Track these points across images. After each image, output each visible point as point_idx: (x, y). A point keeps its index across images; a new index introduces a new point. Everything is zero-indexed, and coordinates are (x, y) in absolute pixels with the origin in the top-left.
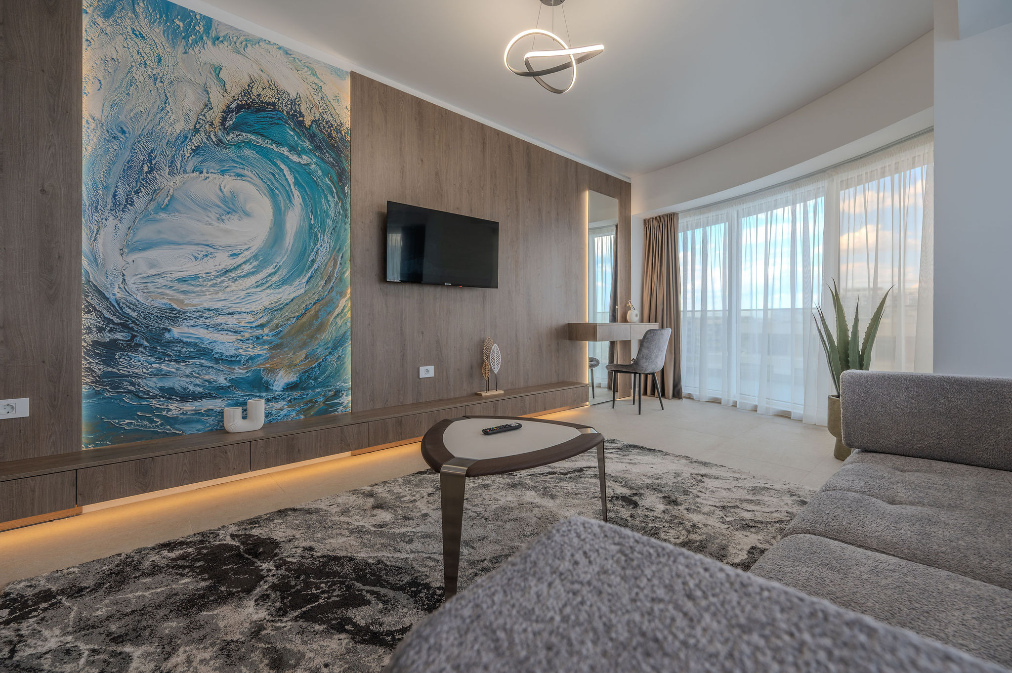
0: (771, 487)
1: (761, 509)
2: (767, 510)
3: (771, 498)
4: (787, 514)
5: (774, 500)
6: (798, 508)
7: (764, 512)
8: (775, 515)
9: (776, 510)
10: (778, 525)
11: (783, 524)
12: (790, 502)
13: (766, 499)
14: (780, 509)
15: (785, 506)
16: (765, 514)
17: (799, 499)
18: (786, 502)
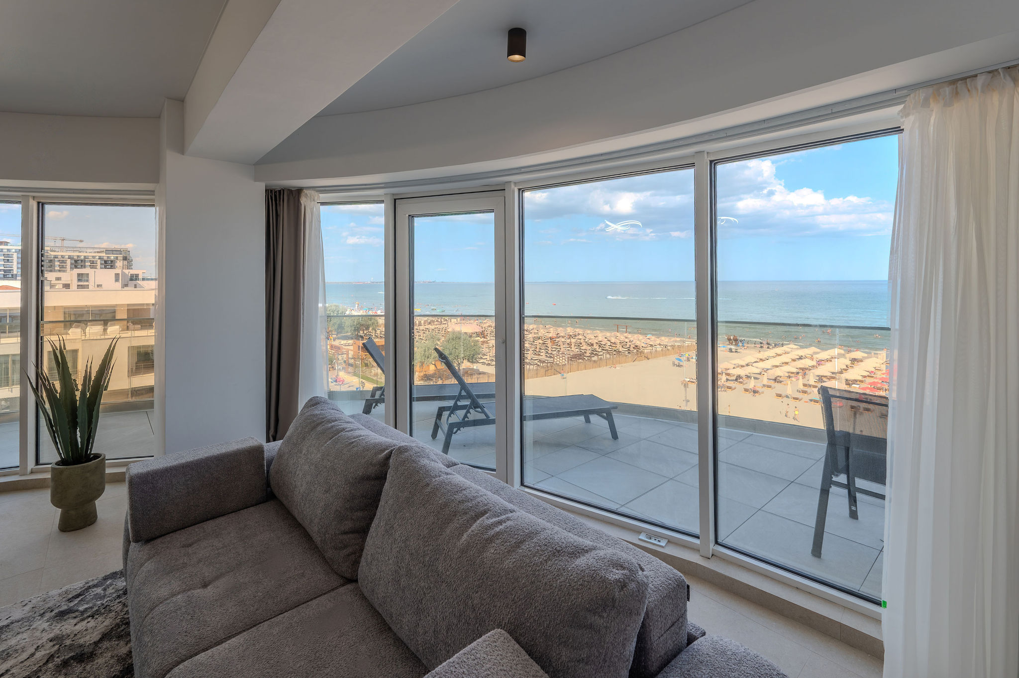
0: (8, 621)
1: (16, 660)
2: (25, 656)
3: (19, 636)
4: (52, 644)
5: (25, 635)
6: (59, 626)
7: (22, 662)
8: (39, 655)
9: (35, 647)
10: (50, 665)
11: (56, 659)
12: (45, 625)
13: (13, 642)
14: (40, 642)
15: (44, 634)
16: (25, 663)
17: (53, 613)
18: (41, 628)
